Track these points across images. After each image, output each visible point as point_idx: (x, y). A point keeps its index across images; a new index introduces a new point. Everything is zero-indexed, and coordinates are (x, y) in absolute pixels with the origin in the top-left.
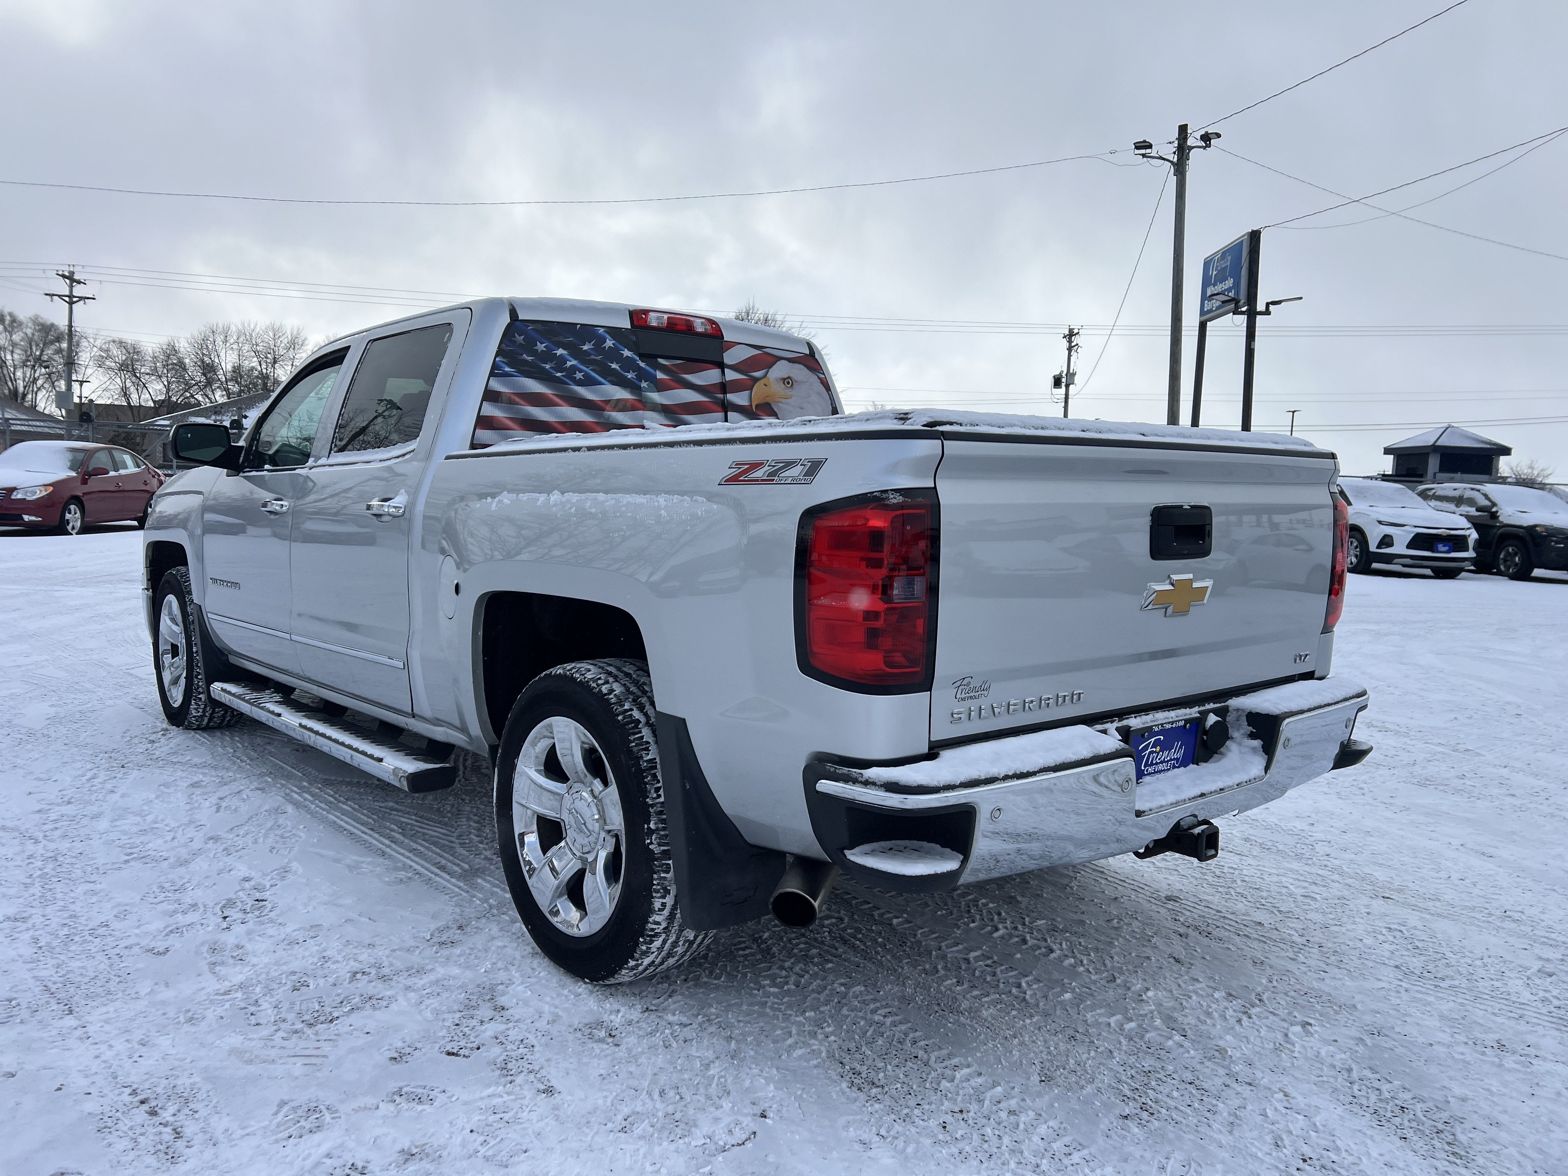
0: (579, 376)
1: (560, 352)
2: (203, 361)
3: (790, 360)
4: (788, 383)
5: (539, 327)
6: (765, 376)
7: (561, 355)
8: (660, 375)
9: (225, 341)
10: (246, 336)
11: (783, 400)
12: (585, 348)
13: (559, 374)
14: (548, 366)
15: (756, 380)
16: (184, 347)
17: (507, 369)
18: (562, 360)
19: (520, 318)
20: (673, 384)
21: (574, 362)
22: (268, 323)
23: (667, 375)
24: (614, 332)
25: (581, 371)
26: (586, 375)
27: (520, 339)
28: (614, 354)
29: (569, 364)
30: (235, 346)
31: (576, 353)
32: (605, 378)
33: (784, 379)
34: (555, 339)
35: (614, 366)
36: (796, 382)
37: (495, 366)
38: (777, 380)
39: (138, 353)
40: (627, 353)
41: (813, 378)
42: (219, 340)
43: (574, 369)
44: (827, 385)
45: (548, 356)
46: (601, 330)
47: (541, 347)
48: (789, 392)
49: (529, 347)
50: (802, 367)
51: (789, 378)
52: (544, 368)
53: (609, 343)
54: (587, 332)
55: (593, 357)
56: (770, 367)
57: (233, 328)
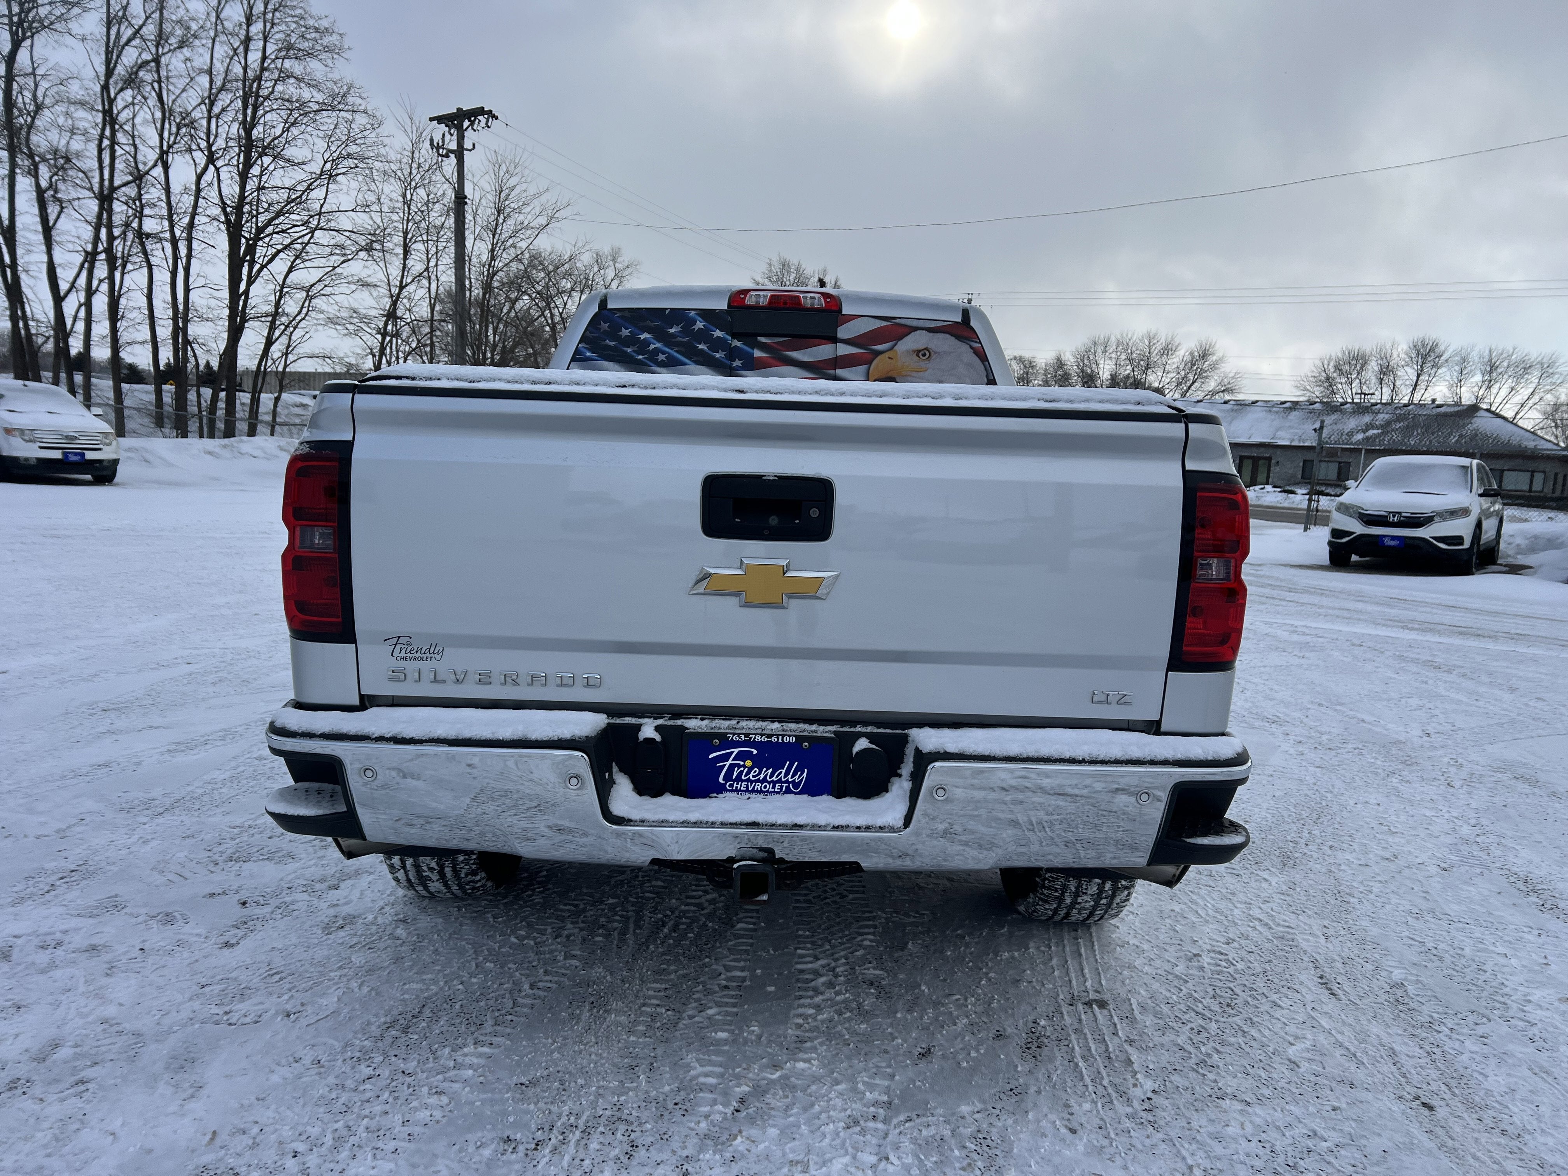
0: (661, 357)
1: (645, 336)
2: (1083, 371)
3: (930, 330)
4: (924, 355)
5: (627, 314)
6: (892, 348)
7: (645, 339)
8: (757, 353)
9: (1105, 352)
10: (1123, 346)
11: (915, 374)
12: (672, 331)
13: (640, 357)
14: (629, 350)
15: (879, 353)
16: (1069, 359)
17: (588, 354)
18: (646, 343)
19: (609, 307)
20: (770, 360)
21: (658, 345)
22: (1145, 331)
23: (766, 352)
24: (706, 314)
25: (663, 353)
26: (670, 357)
27: (605, 326)
28: (704, 336)
29: (652, 347)
30: (1114, 356)
31: (661, 335)
32: (690, 359)
33: (918, 352)
34: (641, 324)
35: (701, 347)
36: (935, 353)
37: (577, 351)
38: (907, 351)
39: (1033, 367)
40: (718, 333)
41: (964, 349)
42: (1100, 350)
43: (657, 351)
44: (982, 356)
45: (632, 340)
46: (693, 313)
47: (625, 332)
48: (923, 364)
49: (613, 334)
50: (948, 336)
51: (926, 349)
52: (626, 352)
53: (700, 324)
54: (678, 315)
55: (679, 339)
56: (901, 338)
57: (1113, 339)
